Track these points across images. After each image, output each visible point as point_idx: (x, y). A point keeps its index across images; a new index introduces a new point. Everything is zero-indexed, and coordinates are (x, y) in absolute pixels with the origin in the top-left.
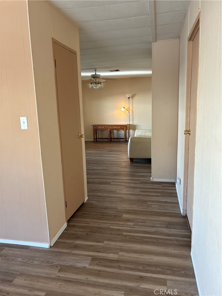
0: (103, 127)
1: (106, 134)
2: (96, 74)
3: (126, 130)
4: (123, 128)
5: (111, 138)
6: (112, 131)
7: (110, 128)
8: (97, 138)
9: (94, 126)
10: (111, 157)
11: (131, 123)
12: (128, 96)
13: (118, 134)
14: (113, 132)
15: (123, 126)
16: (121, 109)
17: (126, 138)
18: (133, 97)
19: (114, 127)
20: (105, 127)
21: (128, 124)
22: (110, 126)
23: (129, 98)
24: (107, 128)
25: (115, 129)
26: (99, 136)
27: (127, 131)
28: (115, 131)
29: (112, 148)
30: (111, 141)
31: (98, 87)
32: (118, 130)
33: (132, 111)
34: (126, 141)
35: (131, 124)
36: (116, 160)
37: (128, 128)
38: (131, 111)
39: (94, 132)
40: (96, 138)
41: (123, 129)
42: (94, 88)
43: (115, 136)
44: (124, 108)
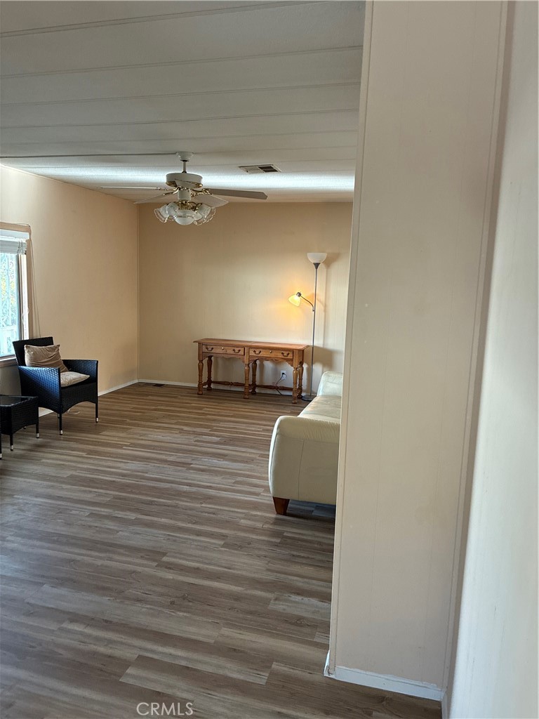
0: (230, 351)
1: (239, 373)
2: (185, 172)
3: (301, 363)
4: (290, 357)
5: (254, 385)
6: (258, 362)
7: (252, 353)
8: (212, 379)
9: (200, 344)
10: (216, 473)
11: (319, 343)
12: (312, 258)
13: (276, 372)
14: (262, 366)
15: (292, 351)
16: (290, 299)
17: (301, 389)
18: (329, 262)
19: (264, 354)
20: (237, 349)
21: (308, 346)
22: (250, 347)
23: (317, 265)
24: (242, 353)
25: (267, 359)
26: (218, 375)
27: (305, 366)
28: (269, 365)
29: (243, 426)
30: (254, 393)
31: (190, 221)
32: (276, 361)
33: (325, 306)
34: (300, 397)
35: (316, 347)
36: (224, 494)
37: (308, 356)
38: (319, 307)
39: (201, 361)
40: (209, 382)
41: (291, 361)
42: (177, 220)
43: (269, 380)
44: (300, 295)
